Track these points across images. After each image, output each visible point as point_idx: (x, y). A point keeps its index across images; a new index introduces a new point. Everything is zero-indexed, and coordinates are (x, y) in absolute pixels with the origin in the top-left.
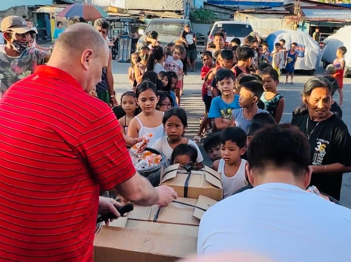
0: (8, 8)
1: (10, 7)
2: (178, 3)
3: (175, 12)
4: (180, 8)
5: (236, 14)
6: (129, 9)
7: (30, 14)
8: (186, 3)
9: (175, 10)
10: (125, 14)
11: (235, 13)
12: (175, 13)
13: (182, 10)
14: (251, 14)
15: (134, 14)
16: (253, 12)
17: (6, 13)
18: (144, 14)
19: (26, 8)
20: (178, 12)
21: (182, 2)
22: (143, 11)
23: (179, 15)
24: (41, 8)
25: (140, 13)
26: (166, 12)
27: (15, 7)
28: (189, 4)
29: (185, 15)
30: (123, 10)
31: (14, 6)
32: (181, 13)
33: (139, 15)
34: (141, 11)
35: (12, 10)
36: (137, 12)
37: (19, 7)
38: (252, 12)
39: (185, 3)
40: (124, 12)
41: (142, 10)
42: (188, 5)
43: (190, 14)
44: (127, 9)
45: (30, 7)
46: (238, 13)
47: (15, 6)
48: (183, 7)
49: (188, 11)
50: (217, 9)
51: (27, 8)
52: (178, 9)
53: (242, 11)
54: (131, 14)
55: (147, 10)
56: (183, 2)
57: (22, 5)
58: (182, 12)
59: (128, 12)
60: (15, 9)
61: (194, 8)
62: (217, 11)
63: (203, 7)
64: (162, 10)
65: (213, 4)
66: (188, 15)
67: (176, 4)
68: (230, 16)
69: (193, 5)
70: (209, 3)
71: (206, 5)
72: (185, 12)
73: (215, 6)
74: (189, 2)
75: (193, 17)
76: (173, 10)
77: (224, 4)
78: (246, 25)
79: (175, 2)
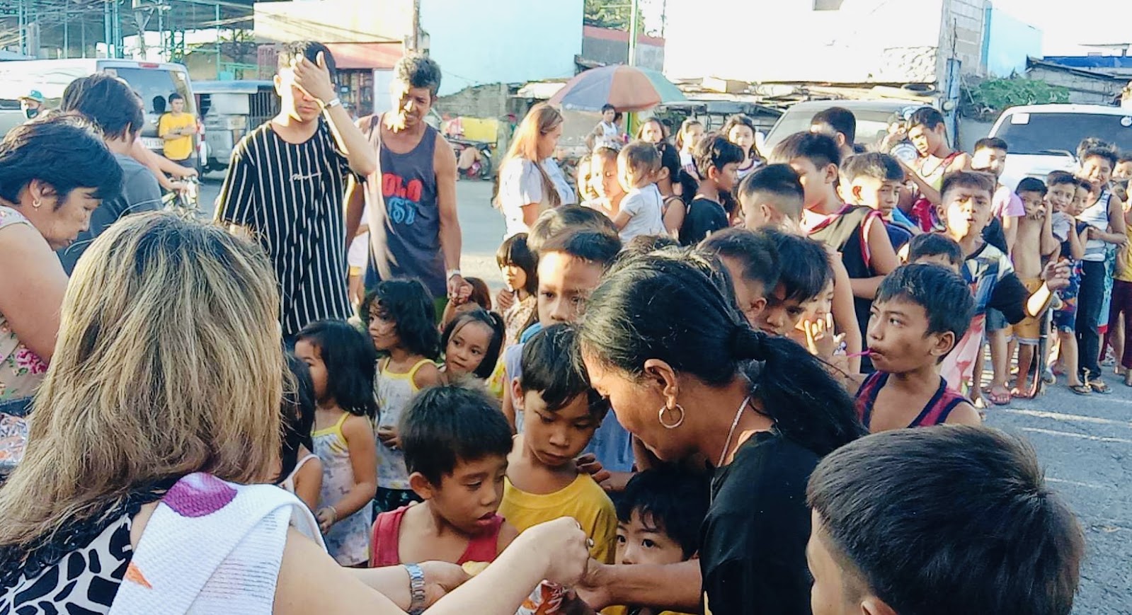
0: (458, 90)
1: (465, 87)
2: (918, 61)
3: (906, 88)
4: (924, 74)
5: (1129, 90)
6: (763, 83)
7: (511, 105)
8: (949, 59)
9: (907, 81)
10: (750, 97)
11: (1125, 89)
12: (909, 91)
13: (930, 79)
15: (775, 95)
17: (453, 100)
18: (807, 94)
19: (504, 90)
20: (919, 88)
21: (931, 56)
22: (805, 87)
23: (919, 95)
24: (529, 86)
25: (794, 94)
26: (877, 88)
27: (476, 87)
28: (960, 63)
29: (939, 95)
30: (745, 85)
31: (474, 84)
32: (928, 91)
33: (791, 97)
34: (799, 86)
35: (468, 95)
36: (787, 90)
37: (484, 86)
39: (945, 60)
40: (746, 91)
41: (803, 83)
42: (956, 65)
43: (963, 92)
44: (759, 83)
45: (513, 86)
47: (477, 85)
48: (935, 70)
49: (954, 83)
50: (1075, 82)
51: (506, 89)
52: (919, 80)
54: (768, 97)
55: (817, 84)
56: (936, 55)
57: (494, 83)
58: (933, 87)
59: (760, 91)
60: (476, 90)
61: (982, 76)
62: (1076, 86)
63: (1023, 76)
64: (866, 83)
65: (1062, 66)
66: (952, 96)
67: (913, 61)
68: (1112, 100)
69: (978, 68)
70: (1045, 63)
71: (1037, 69)
72: (941, 87)
73: (1067, 70)
74: (960, 57)
75: (970, 101)
76: (899, 81)
77: (1113, 65)
78: (1123, 117)
79: (908, 59)
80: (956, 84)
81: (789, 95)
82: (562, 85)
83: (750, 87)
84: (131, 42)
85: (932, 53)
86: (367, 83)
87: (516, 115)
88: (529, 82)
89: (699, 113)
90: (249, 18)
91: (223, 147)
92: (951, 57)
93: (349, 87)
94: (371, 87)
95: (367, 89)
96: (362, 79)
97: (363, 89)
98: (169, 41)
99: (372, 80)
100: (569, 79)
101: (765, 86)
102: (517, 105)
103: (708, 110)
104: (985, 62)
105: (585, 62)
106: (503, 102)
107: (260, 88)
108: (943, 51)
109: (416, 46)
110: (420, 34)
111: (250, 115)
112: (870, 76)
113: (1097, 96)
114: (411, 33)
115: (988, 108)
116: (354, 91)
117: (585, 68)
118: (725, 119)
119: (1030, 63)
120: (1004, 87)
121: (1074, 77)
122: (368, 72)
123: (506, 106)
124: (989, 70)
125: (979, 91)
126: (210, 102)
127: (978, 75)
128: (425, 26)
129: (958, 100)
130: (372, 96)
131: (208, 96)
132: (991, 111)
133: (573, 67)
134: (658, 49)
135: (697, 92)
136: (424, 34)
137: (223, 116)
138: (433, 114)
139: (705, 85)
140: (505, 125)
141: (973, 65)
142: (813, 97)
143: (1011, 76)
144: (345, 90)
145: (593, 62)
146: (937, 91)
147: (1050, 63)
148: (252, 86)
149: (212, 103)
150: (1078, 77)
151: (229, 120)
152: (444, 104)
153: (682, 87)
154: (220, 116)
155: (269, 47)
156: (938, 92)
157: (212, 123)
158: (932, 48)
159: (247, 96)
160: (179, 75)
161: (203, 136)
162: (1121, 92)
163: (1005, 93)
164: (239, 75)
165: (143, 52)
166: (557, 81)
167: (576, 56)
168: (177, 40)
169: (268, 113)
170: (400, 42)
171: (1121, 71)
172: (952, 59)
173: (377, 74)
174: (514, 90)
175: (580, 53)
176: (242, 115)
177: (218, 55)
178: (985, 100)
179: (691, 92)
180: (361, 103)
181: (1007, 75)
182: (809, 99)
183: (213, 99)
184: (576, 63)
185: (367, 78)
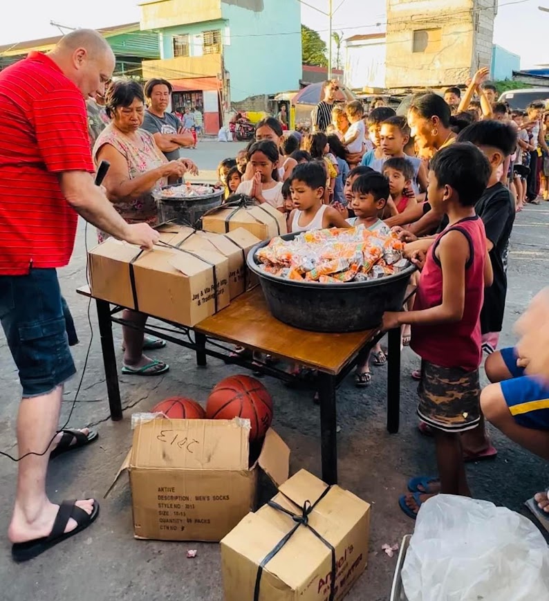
0: (244, 99)
1: (247, 97)
2: (462, 74)
4: (465, 80)
6: (390, 88)
7: (271, 105)
15: (397, 94)
17: (243, 104)
18: (411, 93)
19: (267, 97)
20: (463, 87)
21: (468, 72)
22: (410, 89)
24: (280, 95)
25: (406, 93)
30: (382, 90)
31: (252, 96)
34: (407, 89)
35: (250, 101)
36: (401, 91)
37: (257, 97)
40: (383, 92)
41: (409, 87)
44: (388, 88)
45: (271, 95)
52: (463, 83)
54: (393, 95)
55: (416, 87)
56: (470, 71)
57: (261, 94)
59: (389, 92)
60: (253, 99)
62: (537, 83)
63: (511, 80)
64: (438, 86)
65: (529, 74)
67: (460, 75)
70: (521, 73)
71: (518, 76)
73: (531, 76)
79: (457, 74)
81: (403, 94)
82: (296, 94)
83: (385, 90)
85: (468, 70)
86: (199, 98)
90: (139, 69)
93: (191, 100)
94: (202, 100)
95: (200, 101)
96: (197, 96)
97: (198, 101)
99: (202, 96)
100: (298, 91)
101: (392, 89)
102: (273, 104)
104: (493, 75)
105: (304, 83)
106: (266, 104)
108: (473, 69)
109: (223, 78)
110: (225, 72)
112: (440, 82)
114: (220, 72)
116: (194, 102)
117: (305, 86)
119: (515, 74)
120: (503, 84)
121: (534, 79)
122: (201, 92)
123: (268, 105)
124: (495, 77)
127: (490, 80)
128: (227, 68)
130: (202, 103)
133: (299, 86)
134: (339, 75)
135: (360, 94)
136: (226, 72)
139: (364, 91)
143: (506, 80)
144: (189, 101)
145: (308, 83)
147: (524, 73)
150: (538, 79)
152: (238, 106)
153: (355, 92)
158: (469, 68)
163: (502, 87)
166: (293, 92)
167: (300, 81)
170: (216, 77)
173: (204, 93)
174: (273, 97)
175: (301, 78)
181: (503, 80)
184: (300, 84)
185: (200, 95)
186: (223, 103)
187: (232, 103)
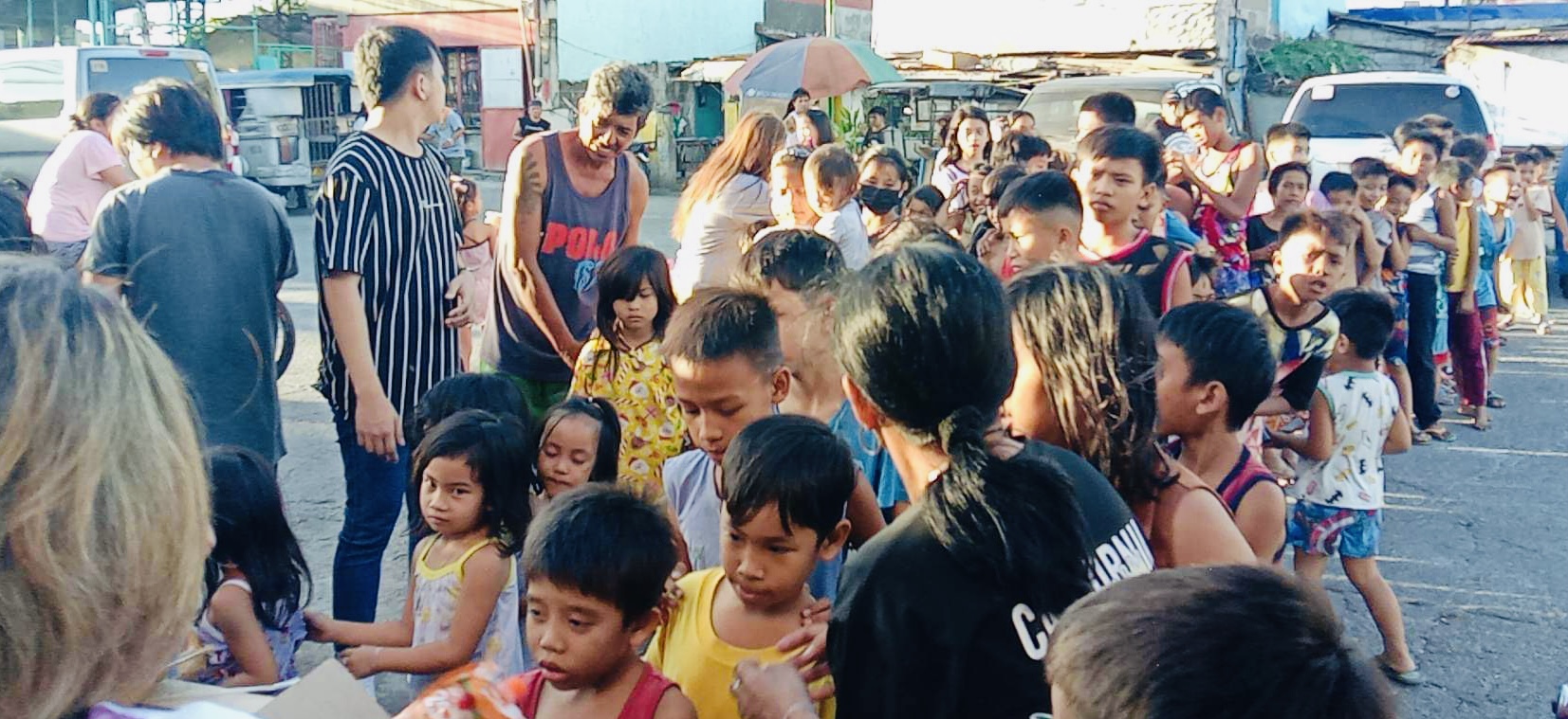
2: (1192, 21)
3: (1180, 56)
4: (1201, 37)
5: (1454, 50)
6: (999, 56)
7: (673, 91)
8: (1231, 18)
9: (1179, 47)
10: (983, 74)
11: (1449, 48)
12: (1182, 60)
13: (1209, 44)
14: (1529, 49)
15: (1014, 71)
16: (1536, 39)
18: (1055, 68)
19: (663, 71)
20: (1195, 56)
21: (1209, 15)
22: (1052, 60)
23: (1197, 65)
24: (697, 66)
25: (1039, 68)
26: (1143, 57)
28: (1245, 22)
29: (1221, 64)
30: (976, 59)
32: (1207, 59)
33: (1036, 73)
34: (1045, 59)
36: (1029, 64)
38: (1529, 39)
39: (1226, 20)
40: (978, 67)
41: (1050, 54)
42: (1240, 25)
43: (1251, 59)
44: (994, 56)
45: (674, 65)
46: (1467, 47)
48: (1214, 33)
49: (1238, 48)
50: (1388, 40)
51: (666, 69)
52: (1195, 45)
53: (1482, 39)
54: (1006, 73)
55: (1068, 54)
56: (1214, 13)
57: (648, 62)
58: (1212, 55)
59: (995, 66)
61: (1273, 38)
62: (1390, 45)
63: (1325, 35)
64: (1128, 52)
65: (1372, 21)
66: (1238, 64)
67: (1186, 22)
68: (1435, 62)
69: (1268, 28)
70: (1350, 18)
71: (1341, 26)
72: (1223, 53)
73: (1377, 26)
74: (1244, 14)
75: (1260, 70)
76: (1170, 48)
77: (1433, 18)
78: (1448, 86)
79: (1180, 19)
80: (1242, 49)
81: (1033, 70)
82: (739, 64)
83: (983, 61)
84: (126, 18)
85: (1210, 10)
86: (471, 66)
87: (680, 104)
88: (696, 60)
89: (920, 97)
91: (266, 163)
92: (1233, 15)
94: (477, 72)
95: (470, 75)
96: (463, 61)
97: (465, 75)
98: (183, 15)
99: (478, 62)
100: (750, 56)
101: (1002, 59)
102: (681, 91)
103: (932, 93)
104: (1276, 21)
105: (769, 32)
107: (317, 78)
108: (1223, 7)
109: (538, 15)
111: (303, 117)
112: (1134, 42)
113: (1417, 58)
115: (1283, 79)
116: (453, 78)
117: (771, 41)
118: (953, 104)
119: (1334, 20)
120: (1303, 51)
121: (1387, 35)
122: (473, 50)
123: (667, 91)
124: (1282, 30)
125: (1270, 57)
126: (244, 100)
127: (1268, 36)
129: (1245, 69)
130: (479, 83)
131: (241, 91)
132: (1288, 82)
133: (753, 39)
134: (864, 13)
135: (916, 69)
137: (265, 120)
138: (566, 106)
139: (926, 60)
140: (667, 117)
141: (1262, 24)
142: (1063, 73)
143: (1310, 36)
145: (779, 32)
146: (1217, 59)
147: (1357, 18)
148: (304, 76)
149: (248, 101)
150: (1392, 35)
151: (274, 125)
153: (897, 63)
154: (261, 119)
155: (328, 22)
156: (1219, 60)
157: (249, 130)
158: (1210, 5)
159: (299, 91)
160: (199, 65)
161: (236, 148)
162: (1445, 52)
163: (1304, 59)
164: (287, 60)
165: (145, 33)
166: (732, 58)
167: (756, 24)
168: (195, 14)
169: (330, 113)
170: (516, 10)
171: (1445, 25)
172: (1234, 18)
173: (484, 53)
174: (677, 71)
175: (761, 20)
176: (293, 117)
177: (255, 34)
178: (1278, 69)
179: (909, 69)
180: (463, 94)
181: (1305, 35)
182: (1059, 75)
183: (249, 96)
184: (757, 33)
185: (471, 59)
186: (537, 82)
187: (562, 84)
